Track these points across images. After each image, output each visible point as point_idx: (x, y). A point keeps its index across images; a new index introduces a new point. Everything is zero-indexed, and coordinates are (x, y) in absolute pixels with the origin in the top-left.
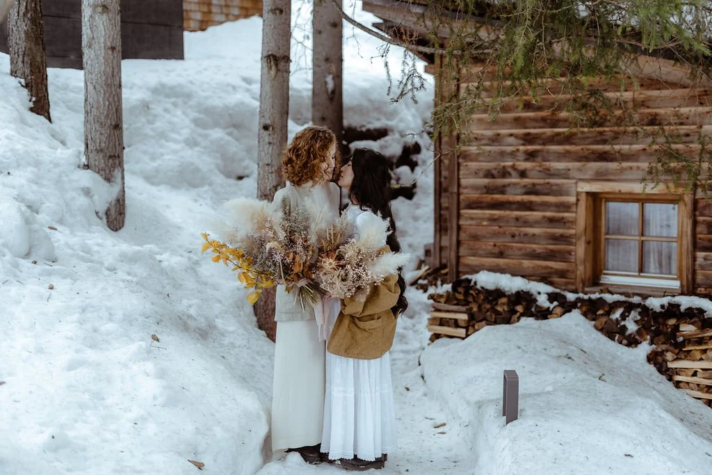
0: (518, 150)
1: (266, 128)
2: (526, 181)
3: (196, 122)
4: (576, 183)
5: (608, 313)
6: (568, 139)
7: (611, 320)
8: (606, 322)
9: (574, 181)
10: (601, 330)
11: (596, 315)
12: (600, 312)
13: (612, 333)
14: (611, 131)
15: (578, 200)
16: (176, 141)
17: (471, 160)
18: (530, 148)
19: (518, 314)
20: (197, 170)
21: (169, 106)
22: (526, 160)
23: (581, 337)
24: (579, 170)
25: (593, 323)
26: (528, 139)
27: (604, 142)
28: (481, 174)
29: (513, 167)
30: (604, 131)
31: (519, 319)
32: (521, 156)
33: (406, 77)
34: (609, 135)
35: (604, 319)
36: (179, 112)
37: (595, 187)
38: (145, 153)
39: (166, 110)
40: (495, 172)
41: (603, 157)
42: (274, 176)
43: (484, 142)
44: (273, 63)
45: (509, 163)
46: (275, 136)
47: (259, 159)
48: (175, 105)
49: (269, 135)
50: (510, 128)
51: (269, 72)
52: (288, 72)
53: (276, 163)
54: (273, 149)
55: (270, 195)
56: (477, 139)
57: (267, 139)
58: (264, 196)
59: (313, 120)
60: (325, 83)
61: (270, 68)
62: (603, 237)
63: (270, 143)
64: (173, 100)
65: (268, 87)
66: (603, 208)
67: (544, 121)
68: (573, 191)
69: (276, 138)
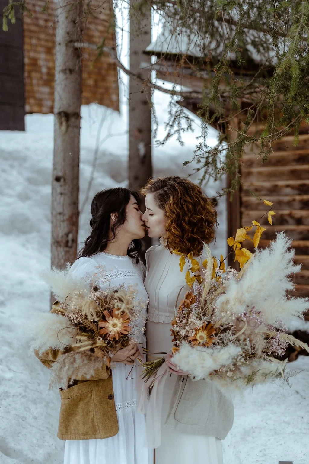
0: (294, 200)
1: (58, 179)
2: (302, 228)
3: (30, 181)
16: (10, 196)
17: (252, 209)
18: (306, 197)
19: (296, 353)
20: (26, 220)
21: (7, 167)
22: (302, 208)
26: (304, 189)
29: (290, 215)
31: (296, 358)
32: (297, 205)
33: (173, 119)
36: (15, 172)
39: (3, 171)
42: (65, 224)
43: (263, 192)
44: (63, 119)
45: (286, 212)
46: (67, 186)
47: (53, 208)
48: (12, 166)
49: (61, 186)
50: (287, 180)
51: (60, 128)
52: (78, 127)
53: (68, 212)
54: (64, 199)
55: (62, 241)
56: (256, 190)
57: (59, 190)
58: (56, 243)
59: (129, 179)
60: (138, 150)
61: (61, 124)
63: (61, 194)
64: (10, 162)
65: (59, 142)
69: (67, 189)
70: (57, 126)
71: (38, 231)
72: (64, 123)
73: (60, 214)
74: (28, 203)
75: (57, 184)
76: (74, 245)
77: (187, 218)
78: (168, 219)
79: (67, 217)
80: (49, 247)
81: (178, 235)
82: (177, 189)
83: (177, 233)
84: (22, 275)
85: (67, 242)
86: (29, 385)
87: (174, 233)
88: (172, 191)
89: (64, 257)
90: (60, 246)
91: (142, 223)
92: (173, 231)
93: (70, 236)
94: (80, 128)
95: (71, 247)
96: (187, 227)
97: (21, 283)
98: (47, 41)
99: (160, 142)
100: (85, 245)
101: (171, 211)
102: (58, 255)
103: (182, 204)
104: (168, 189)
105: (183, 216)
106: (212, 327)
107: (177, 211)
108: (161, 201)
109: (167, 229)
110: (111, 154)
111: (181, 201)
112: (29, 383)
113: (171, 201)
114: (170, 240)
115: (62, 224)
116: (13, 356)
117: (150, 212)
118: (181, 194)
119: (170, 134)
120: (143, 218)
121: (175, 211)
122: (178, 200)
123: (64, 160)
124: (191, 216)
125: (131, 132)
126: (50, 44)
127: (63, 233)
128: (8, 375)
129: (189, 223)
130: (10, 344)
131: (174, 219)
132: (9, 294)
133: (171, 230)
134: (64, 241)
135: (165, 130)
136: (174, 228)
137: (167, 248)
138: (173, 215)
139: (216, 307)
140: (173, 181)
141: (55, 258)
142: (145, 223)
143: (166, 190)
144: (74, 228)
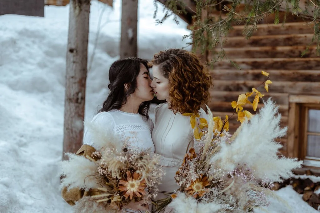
0: (248, 73)
1: (71, 51)
3: (47, 53)
4: (289, 96)
5: (313, 189)
6: (283, 66)
7: (315, 195)
8: (311, 196)
9: (287, 95)
10: (307, 201)
11: (304, 190)
12: (307, 188)
13: (316, 203)
14: (315, 61)
15: (290, 108)
16: (32, 64)
18: (256, 71)
20: (44, 82)
21: (30, 43)
22: (254, 79)
23: (295, 208)
24: (291, 87)
25: (302, 195)
26: (255, 65)
27: (310, 68)
28: (222, 88)
29: (245, 84)
30: (310, 61)
32: (250, 77)
34: (313, 64)
35: (310, 194)
36: (36, 47)
37: (302, 99)
38: (11, 70)
39: (27, 45)
40: (232, 88)
41: (309, 78)
42: (76, 85)
43: (224, 67)
44: (77, 4)
45: (241, 82)
46: (78, 57)
47: (67, 73)
48: (34, 42)
49: (74, 56)
50: (243, 58)
51: (74, 11)
52: (88, 12)
53: (79, 76)
54: (76, 66)
55: (73, 99)
56: (220, 65)
57: (72, 59)
58: (69, 100)
59: (120, 55)
60: (127, 34)
61: (75, 8)
62: (306, 134)
63: (74, 62)
64: (32, 39)
65: (73, 22)
66: (306, 114)
67: (267, 54)
68: (286, 101)
69: (79, 58)
70: (72, 10)
71: (53, 91)
72: (78, 8)
73: (72, 77)
74: (45, 70)
75: (71, 55)
76: (83, 102)
77: (187, 85)
78: (171, 86)
79: (77, 80)
80: (63, 103)
81: (179, 100)
82: (178, 61)
83: (179, 98)
84: (41, 123)
85: (78, 99)
86: (46, 209)
87: (176, 98)
88: (174, 63)
89: (75, 111)
90: (72, 102)
91: (151, 89)
92: (176, 95)
93: (80, 95)
94: (89, 12)
95: (80, 103)
96: (187, 92)
97: (40, 129)
99: (160, 21)
100: (102, 108)
101: (174, 80)
102: (70, 109)
103: (183, 73)
104: (170, 61)
105: (184, 83)
106: (207, 179)
107: (178, 80)
108: (166, 72)
109: (171, 94)
110: (107, 37)
111: (181, 70)
112: (46, 207)
113: (173, 71)
114: (173, 103)
115: (74, 85)
116: (33, 186)
117: (157, 80)
118: (181, 65)
119: (168, 15)
120: (152, 85)
121: (177, 80)
122: (179, 71)
123: (77, 36)
124: (191, 82)
125: (123, 21)
127: (75, 92)
128: (30, 202)
129: (189, 88)
130: (31, 177)
131: (176, 86)
132: (31, 137)
133: (174, 95)
134: (75, 98)
135: (163, 12)
136: (177, 93)
137: (171, 109)
138: (175, 83)
139: (211, 163)
140: (174, 53)
141: (67, 111)
142: (153, 90)
143: (169, 62)
144: (83, 88)
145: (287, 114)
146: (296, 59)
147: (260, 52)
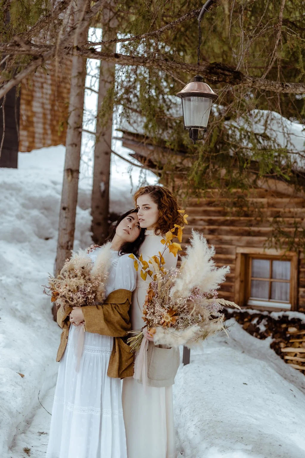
0: (205, 229)
1: (64, 209)
3: (24, 206)
4: (236, 248)
5: (250, 321)
6: (232, 223)
7: (252, 324)
10: (246, 330)
11: (244, 322)
12: (246, 320)
13: (252, 331)
14: (255, 220)
15: (237, 257)
16: (11, 216)
18: (212, 227)
20: (22, 233)
21: (8, 195)
22: (209, 234)
23: (235, 333)
24: (238, 241)
25: (242, 326)
26: (211, 222)
27: (251, 225)
30: (252, 220)
32: (206, 231)
34: (254, 222)
35: (248, 324)
36: (13, 199)
37: (246, 250)
39: (6, 197)
41: (249, 234)
42: (67, 236)
44: (70, 173)
46: (70, 213)
47: (60, 226)
49: (66, 213)
50: (201, 216)
51: (67, 178)
53: (69, 229)
54: (67, 221)
55: (64, 246)
57: (64, 215)
58: (60, 246)
59: (92, 207)
60: (100, 187)
61: (68, 176)
62: (250, 279)
63: (66, 217)
64: (10, 191)
65: (67, 186)
66: (250, 262)
67: (220, 213)
68: (234, 252)
69: (70, 215)
71: (29, 242)
72: (70, 176)
73: (64, 229)
74: (23, 221)
75: (63, 212)
76: (72, 249)
79: (68, 231)
85: (68, 246)
90: (64, 249)
94: (78, 179)
95: (69, 250)
98: (27, 95)
123: (69, 197)
126: (30, 98)
127: (66, 241)
134: (66, 245)
141: (59, 256)
144: (72, 238)
145: (234, 262)
146: (242, 218)
147: (215, 212)
